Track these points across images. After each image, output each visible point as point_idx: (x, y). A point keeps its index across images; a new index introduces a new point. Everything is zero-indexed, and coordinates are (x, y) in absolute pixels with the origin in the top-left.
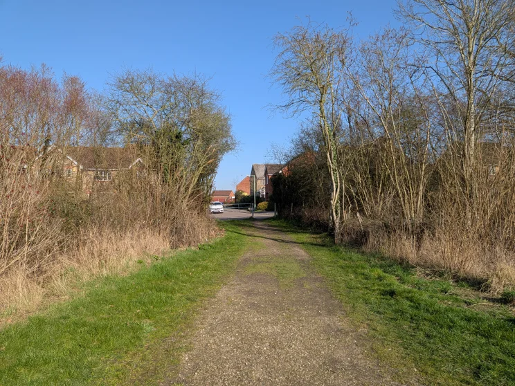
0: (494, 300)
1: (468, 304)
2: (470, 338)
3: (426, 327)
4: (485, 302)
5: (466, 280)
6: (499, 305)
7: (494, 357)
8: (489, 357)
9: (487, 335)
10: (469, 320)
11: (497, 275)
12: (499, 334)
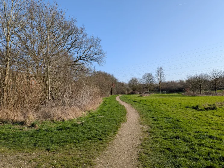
0: (29, 127)
1: (21, 130)
2: (28, 138)
3: (12, 139)
4: (26, 128)
5: (17, 122)
6: (31, 128)
7: (38, 140)
8: (36, 140)
9: (33, 136)
10: (25, 133)
11: (28, 119)
12: (35, 135)
